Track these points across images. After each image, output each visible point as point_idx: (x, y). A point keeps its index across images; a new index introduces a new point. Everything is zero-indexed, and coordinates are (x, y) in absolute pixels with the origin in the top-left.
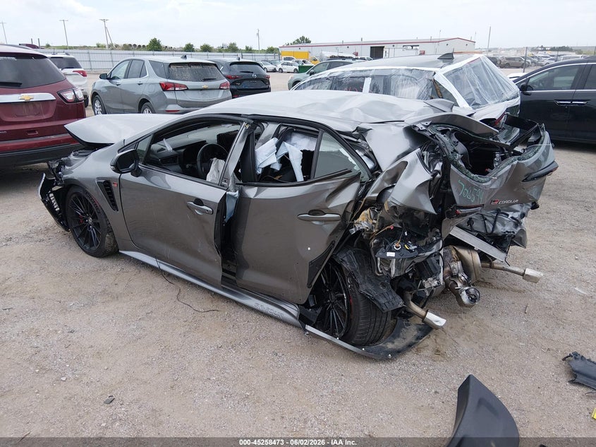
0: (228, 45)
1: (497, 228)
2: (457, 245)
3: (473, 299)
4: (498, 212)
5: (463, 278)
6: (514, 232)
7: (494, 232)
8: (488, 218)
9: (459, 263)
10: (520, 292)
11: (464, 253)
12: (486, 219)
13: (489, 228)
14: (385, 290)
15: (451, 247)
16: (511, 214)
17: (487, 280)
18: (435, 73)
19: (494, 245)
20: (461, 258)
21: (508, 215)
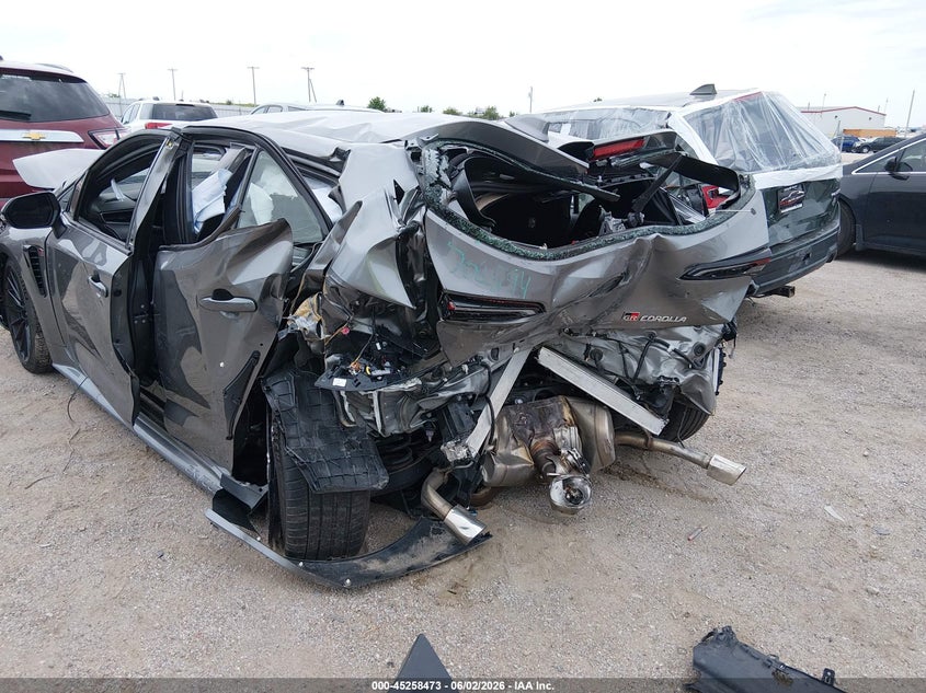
0: (485, 111)
1: (645, 369)
2: (571, 395)
3: (575, 499)
4: (652, 339)
5: (570, 458)
6: (677, 379)
7: (639, 376)
8: (631, 350)
9: (574, 430)
10: (705, 500)
11: (585, 411)
12: (627, 351)
13: (632, 367)
14: (348, 454)
15: (561, 398)
16: (674, 345)
17: (654, 473)
18: (669, 116)
19: (641, 403)
20: (578, 422)
21: (668, 346)
